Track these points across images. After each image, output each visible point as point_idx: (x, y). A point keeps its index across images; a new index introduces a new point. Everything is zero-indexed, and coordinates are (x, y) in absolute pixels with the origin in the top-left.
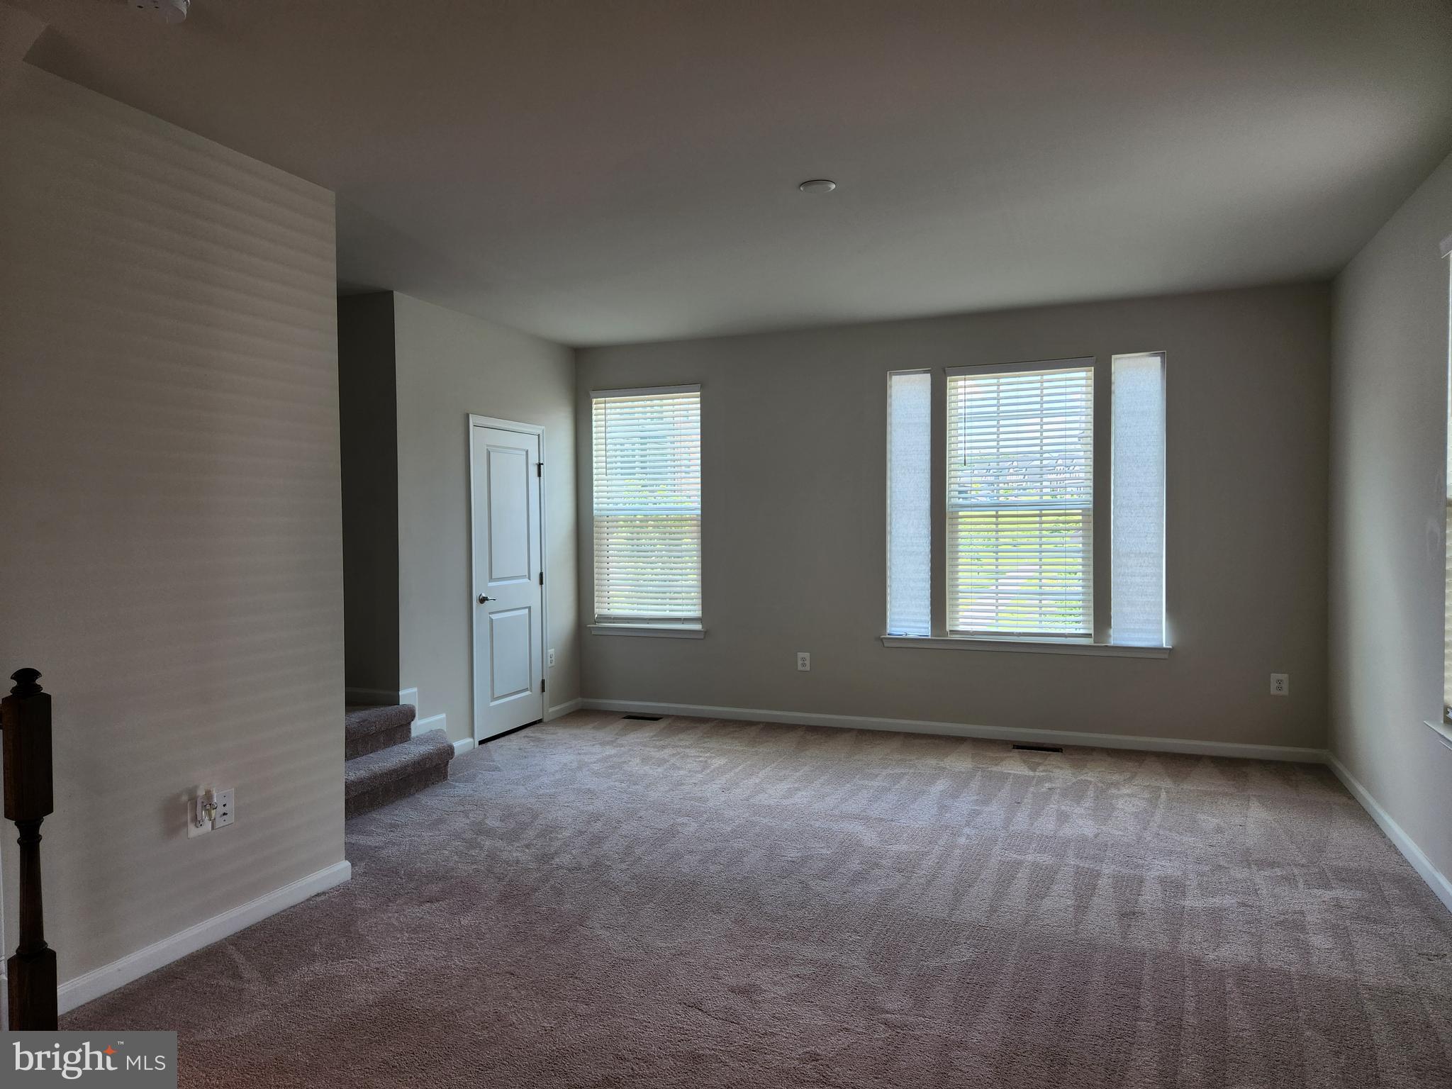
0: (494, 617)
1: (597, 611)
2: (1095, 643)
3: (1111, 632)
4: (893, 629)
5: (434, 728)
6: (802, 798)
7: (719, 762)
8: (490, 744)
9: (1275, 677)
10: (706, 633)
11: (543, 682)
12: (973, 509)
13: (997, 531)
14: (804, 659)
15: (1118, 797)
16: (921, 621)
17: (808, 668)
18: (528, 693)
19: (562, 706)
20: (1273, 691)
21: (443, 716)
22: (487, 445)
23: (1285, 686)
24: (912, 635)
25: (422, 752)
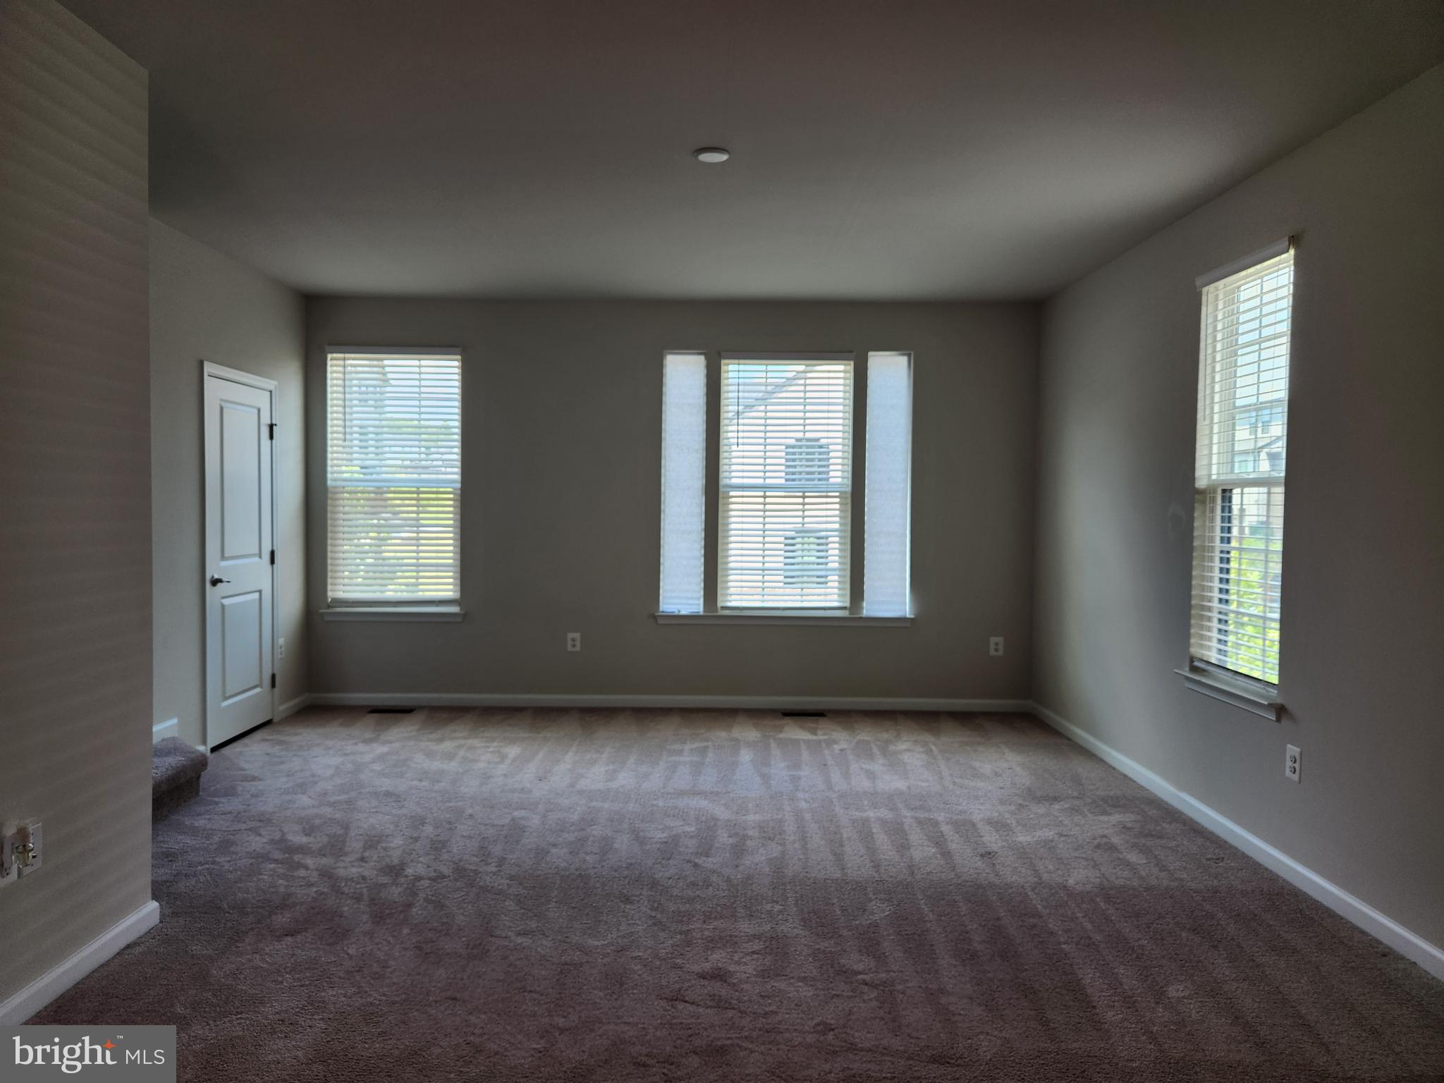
0: (226, 602)
1: (330, 594)
2: (850, 614)
3: (865, 604)
4: (665, 606)
5: (169, 735)
6: (625, 779)
7: (513, 751)
8: (226, 751)
9: (993, 640)
10: (464, 616)
11: (273, 676)
12: (745, 489)
13: (765, 511)
14: (574, 639)
15: (901, 752)
16: (692, 598)
17: (578, 648)
18: (258, 690)
19: (291, 703)
20: (992, 652)
21: (175, 721)
22: (221, 400)
23: (1001, 647)
24: (683, 612)
25: (174, 765)
